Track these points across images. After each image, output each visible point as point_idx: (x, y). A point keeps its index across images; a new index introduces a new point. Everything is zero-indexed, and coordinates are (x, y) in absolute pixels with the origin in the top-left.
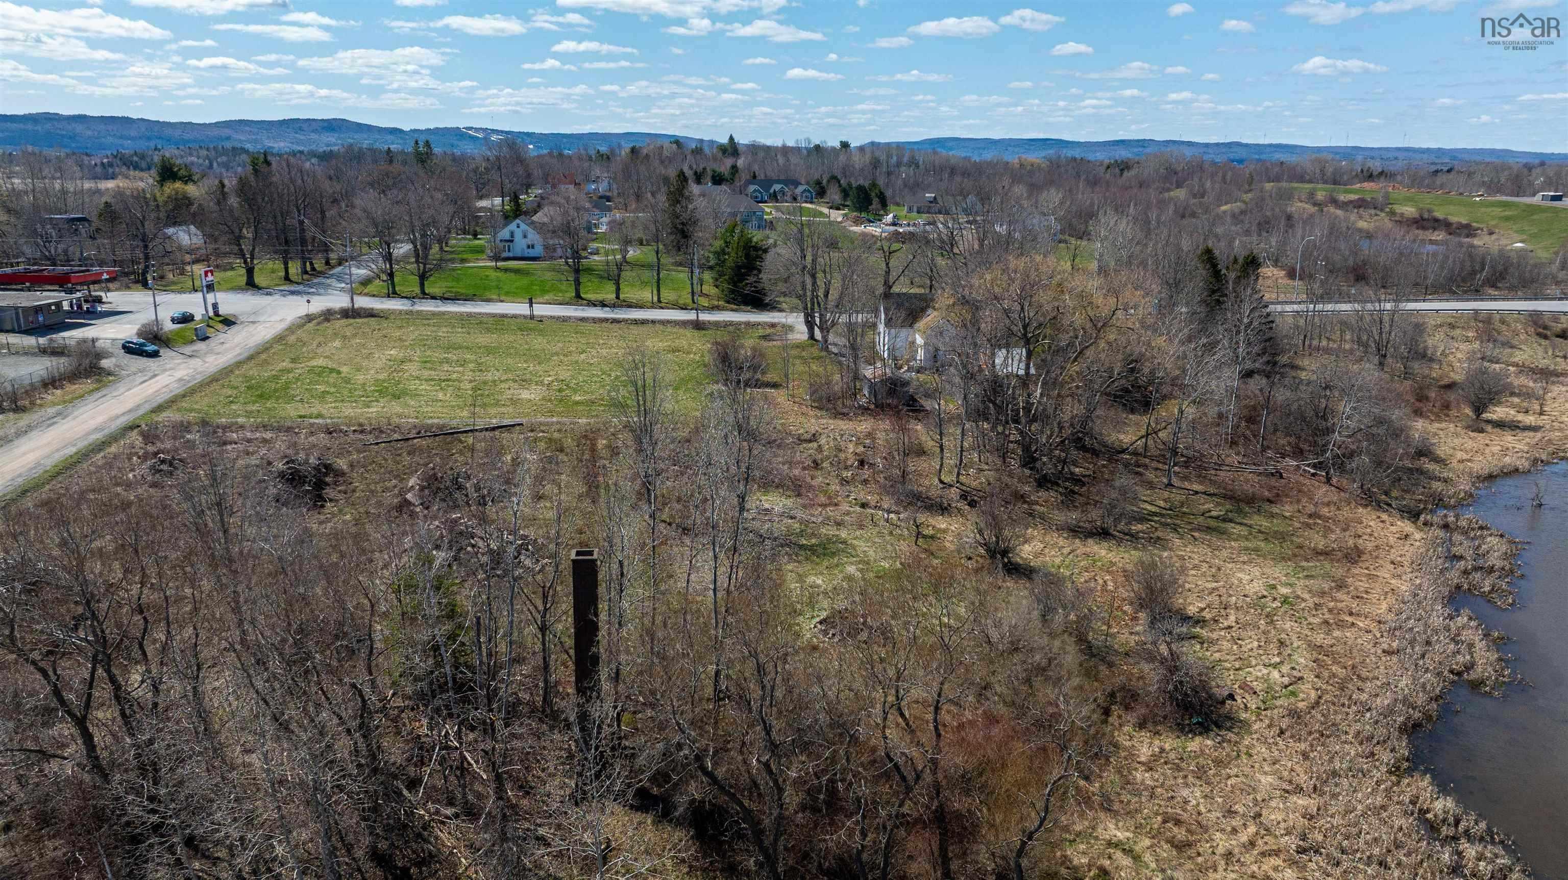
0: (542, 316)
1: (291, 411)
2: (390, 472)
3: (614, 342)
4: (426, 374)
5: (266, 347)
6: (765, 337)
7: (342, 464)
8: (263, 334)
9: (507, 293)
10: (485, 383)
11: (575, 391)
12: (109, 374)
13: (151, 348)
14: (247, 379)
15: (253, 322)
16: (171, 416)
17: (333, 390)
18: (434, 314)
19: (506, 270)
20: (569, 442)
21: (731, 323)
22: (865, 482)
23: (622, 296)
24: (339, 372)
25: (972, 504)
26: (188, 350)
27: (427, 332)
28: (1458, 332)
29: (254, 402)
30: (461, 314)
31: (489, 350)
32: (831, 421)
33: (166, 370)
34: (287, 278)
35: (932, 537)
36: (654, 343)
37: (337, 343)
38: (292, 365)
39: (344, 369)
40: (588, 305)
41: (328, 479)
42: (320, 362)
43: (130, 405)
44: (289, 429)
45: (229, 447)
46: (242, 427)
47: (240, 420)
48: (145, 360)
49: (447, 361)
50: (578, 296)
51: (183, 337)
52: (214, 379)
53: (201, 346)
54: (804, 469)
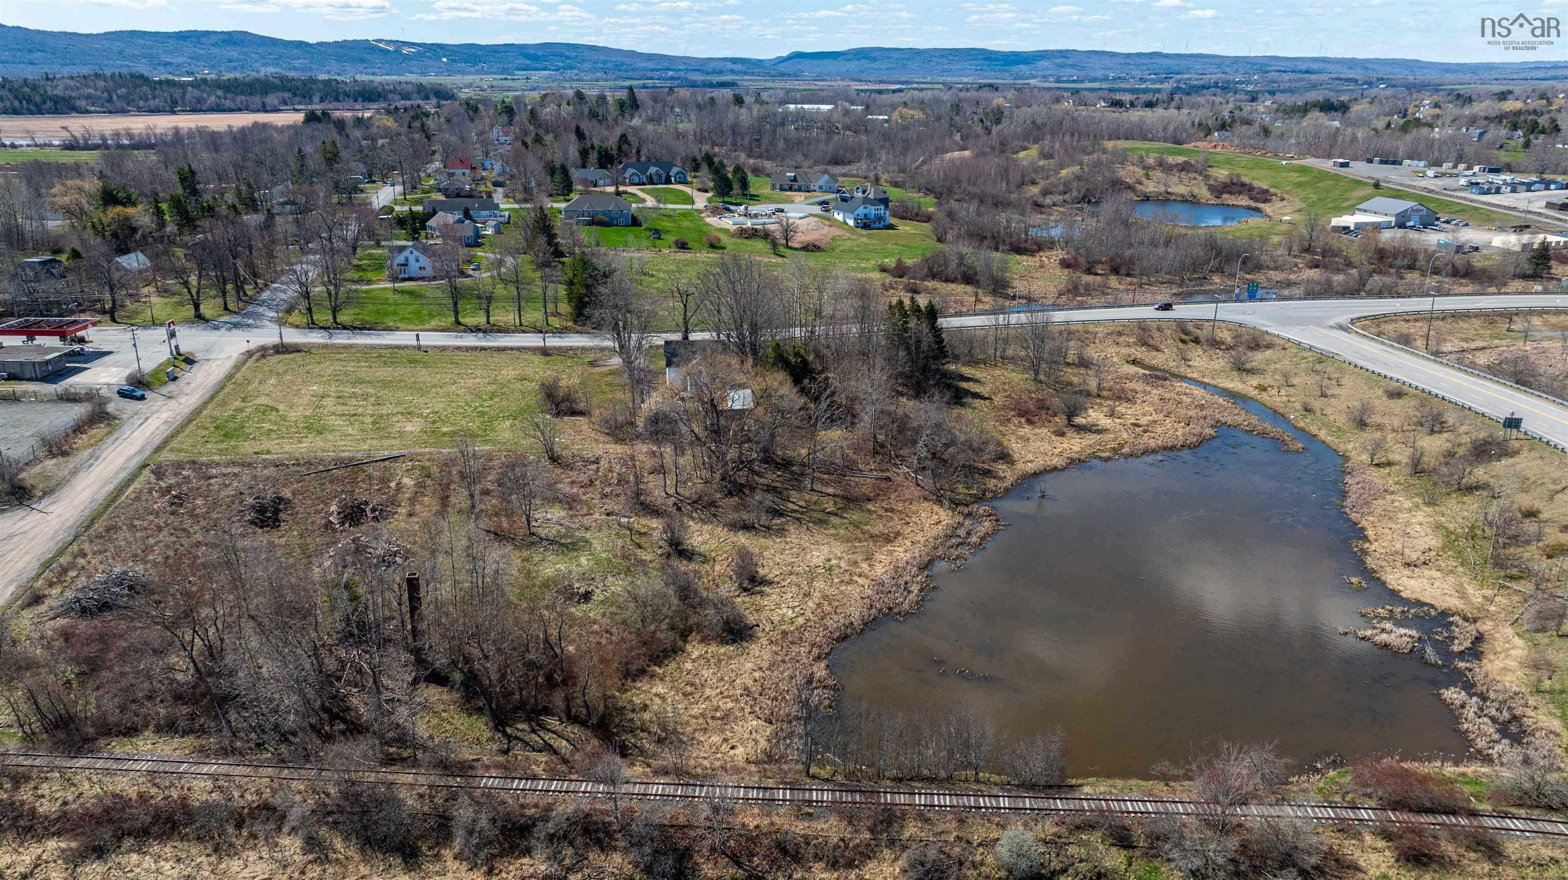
0: (427, 346)
1: (248, 448)
2: (318, 498)
3: (478, 372)
4: (340, 408)
5: (221, 387)
6: (592, 364)
7: (287, 493)
8: (216, 372)
9: (402, 319)
10: (381, 416)
11: (444, 422)
12: (115, 418)
13: (139, 393)
14: (214, 419)
15: (208, 360)
16: (167, 456)
17: (275, 428)
18: (345, 347)
19: (402, 292)
20: (435, 470)
21: (571, 348)
22: (618, 495)
23: (492, 319)
24: (277, 410)
25: (679, 509)
26: (165, 390)
27: (338, 367)
28: (1123, 338)
29: (223, 441)
30: (366, 346)
31: (385, 384)
32: (613, 446)
33: (153, 413)
34: (226, 309)
35: (645, 534)
36: (509, 373)
37: (273, 381)
38: (243, 404)
39: (281, 407)
40: (465, 331)
41: (281, 507)
42: (262, 400)
43: (136, 447)
44: (250, 465)
45: (213, 481)
46: (218, 464)
47: (216, 458)
48: (136, 402)
49: (354, 396)
50: (458, 323)
51: (158, 379)
52: (189, 420)
53: (172, 387)
54: (582, 487)
